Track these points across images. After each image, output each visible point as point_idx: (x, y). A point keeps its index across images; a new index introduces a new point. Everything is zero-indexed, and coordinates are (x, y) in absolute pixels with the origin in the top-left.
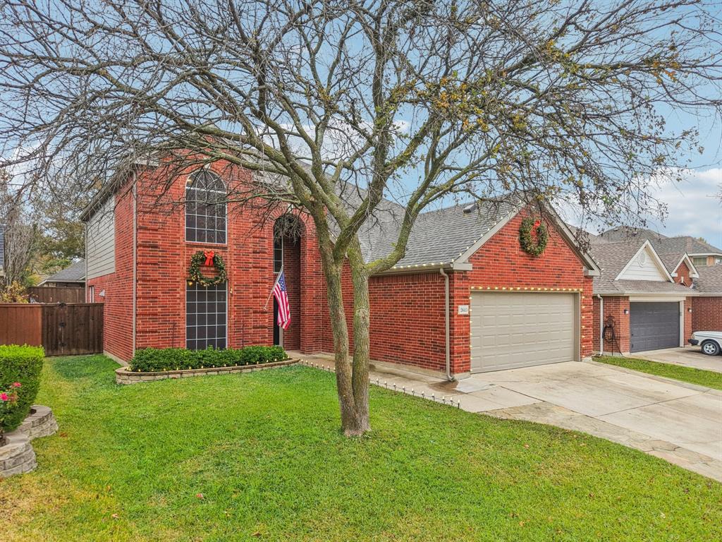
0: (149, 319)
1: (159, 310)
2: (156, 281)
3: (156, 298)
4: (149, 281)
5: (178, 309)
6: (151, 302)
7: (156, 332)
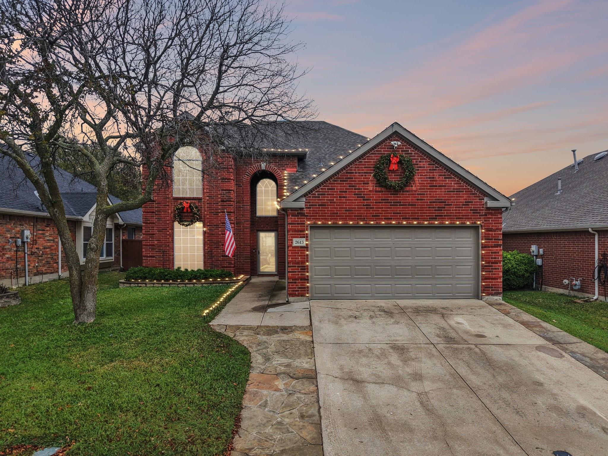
0: (149, 248)
1: (156, 242)
2: (154, 223)
3: (154, 234)
4: (149, 224)
5: (169, 242)
6: (151, 237)
7: (154, 257)
